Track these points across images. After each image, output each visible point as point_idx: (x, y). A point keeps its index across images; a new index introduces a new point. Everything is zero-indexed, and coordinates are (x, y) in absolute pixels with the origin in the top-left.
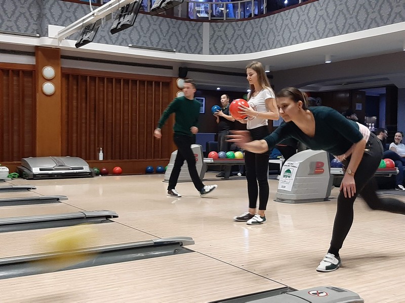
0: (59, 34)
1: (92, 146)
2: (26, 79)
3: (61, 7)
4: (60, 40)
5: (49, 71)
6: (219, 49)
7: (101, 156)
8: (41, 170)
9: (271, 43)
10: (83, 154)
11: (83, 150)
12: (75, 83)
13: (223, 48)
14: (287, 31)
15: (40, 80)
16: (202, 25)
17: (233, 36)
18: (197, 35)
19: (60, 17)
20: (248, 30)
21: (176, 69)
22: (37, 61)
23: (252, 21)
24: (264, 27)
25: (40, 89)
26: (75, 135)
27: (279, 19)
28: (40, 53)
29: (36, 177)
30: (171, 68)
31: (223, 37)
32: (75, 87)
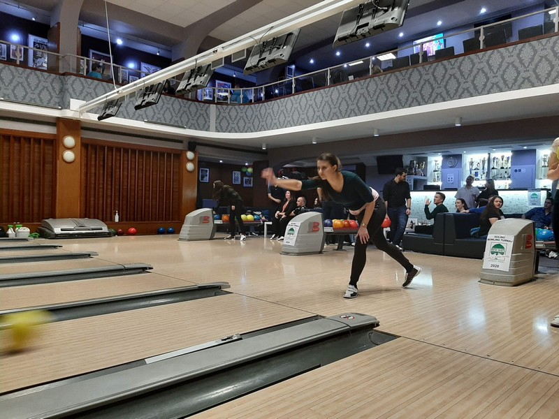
0: (80, 108)
1: (109, 210)
2: (46, 147)
3: (82, 84)
4: (81, 113)
5: (69, 141)
6: (224, 128)
7: (117, 218)
8: (62, 230)
9: (269, 125)
10: (100, 216)
11: (100, 213)
12: (94, 152)
13: (227, 127)
14: (282, 115)
15: (61, 148)
16: (209, 106)
17: (236, 117)
18: (205, 115)
19: (82, 92)
20: (249, 113)
21: (186, 143)
22: (58, 131)
23: (252, 106)
24: (263, 111)
25: (60, 156)
26: (92, 199)
27: (275, 105)
28: (61, 124)
29: (57, 237)
30: (181, 142)
31: (228, 117)
32: (93, 156)
